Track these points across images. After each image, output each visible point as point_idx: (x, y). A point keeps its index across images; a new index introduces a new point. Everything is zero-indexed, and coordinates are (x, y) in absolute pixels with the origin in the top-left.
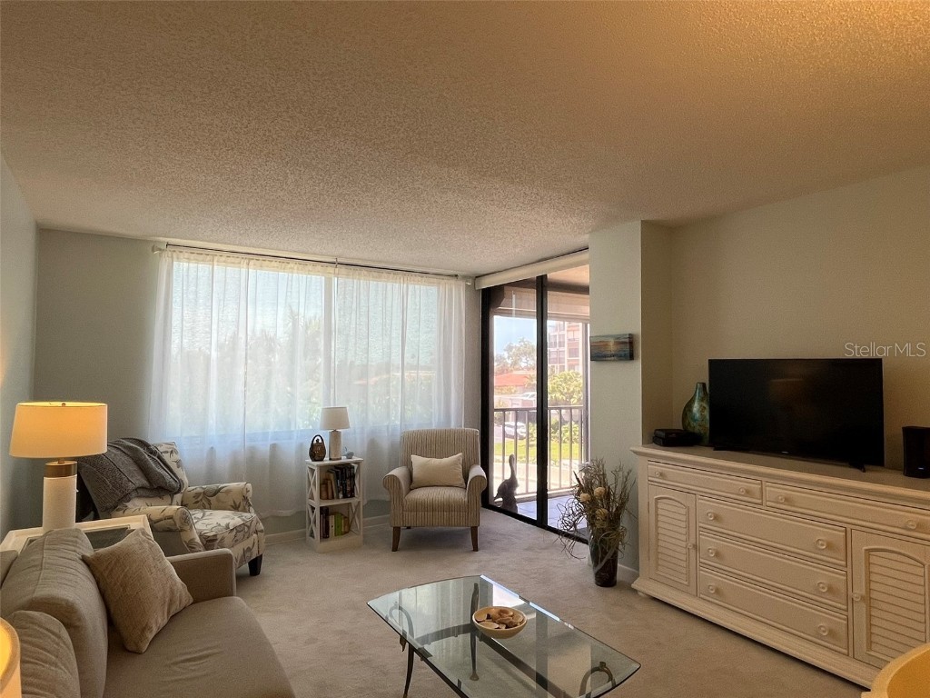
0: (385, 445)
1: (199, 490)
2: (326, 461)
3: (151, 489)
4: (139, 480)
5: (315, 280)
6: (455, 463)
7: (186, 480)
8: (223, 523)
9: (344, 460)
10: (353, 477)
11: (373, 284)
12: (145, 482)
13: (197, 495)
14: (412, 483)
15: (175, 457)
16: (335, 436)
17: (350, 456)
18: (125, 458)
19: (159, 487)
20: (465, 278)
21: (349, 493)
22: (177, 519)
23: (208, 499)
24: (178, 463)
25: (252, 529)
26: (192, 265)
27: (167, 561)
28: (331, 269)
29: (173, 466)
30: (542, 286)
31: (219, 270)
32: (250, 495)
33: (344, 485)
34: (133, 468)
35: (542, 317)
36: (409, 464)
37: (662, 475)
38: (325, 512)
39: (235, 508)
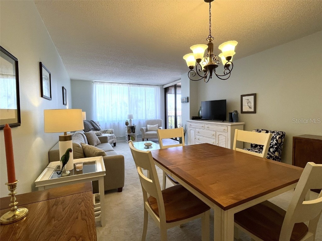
0: (142, 123)
1: (104, 130)
2: (129, 125)
3: (95, 129)
4: (92, 127)
5: (125, 88)
6: (156, 126)
7: (101, 128)
8: (108, 135)
9: (133, 125)
10: (134, 129)
11: (138, 88)
12: (93, 128)
13: (103, 131)
14: (147, 130)
15: (99, 124)
16: (131, 120)
17: (134, 124)
18: (89, 123)
19: (96, 129)
20: (160, 86)
21: (134, 132)
22: (99, 133)
23: (105, 132)
24: (99, 125)
25: (114, 137)
26: (100, 85)
27: (97, 137)
28: (129, 85)
29: (99, 126)
30: (176, 87)
31: (105, 86)
32: (113, 131)
33: (133, 131)
34: (91, 125)
35: (175, 94)
36: (147, 127)
37: (191, 125)
38: (129, 136)
39: (110, 133)
